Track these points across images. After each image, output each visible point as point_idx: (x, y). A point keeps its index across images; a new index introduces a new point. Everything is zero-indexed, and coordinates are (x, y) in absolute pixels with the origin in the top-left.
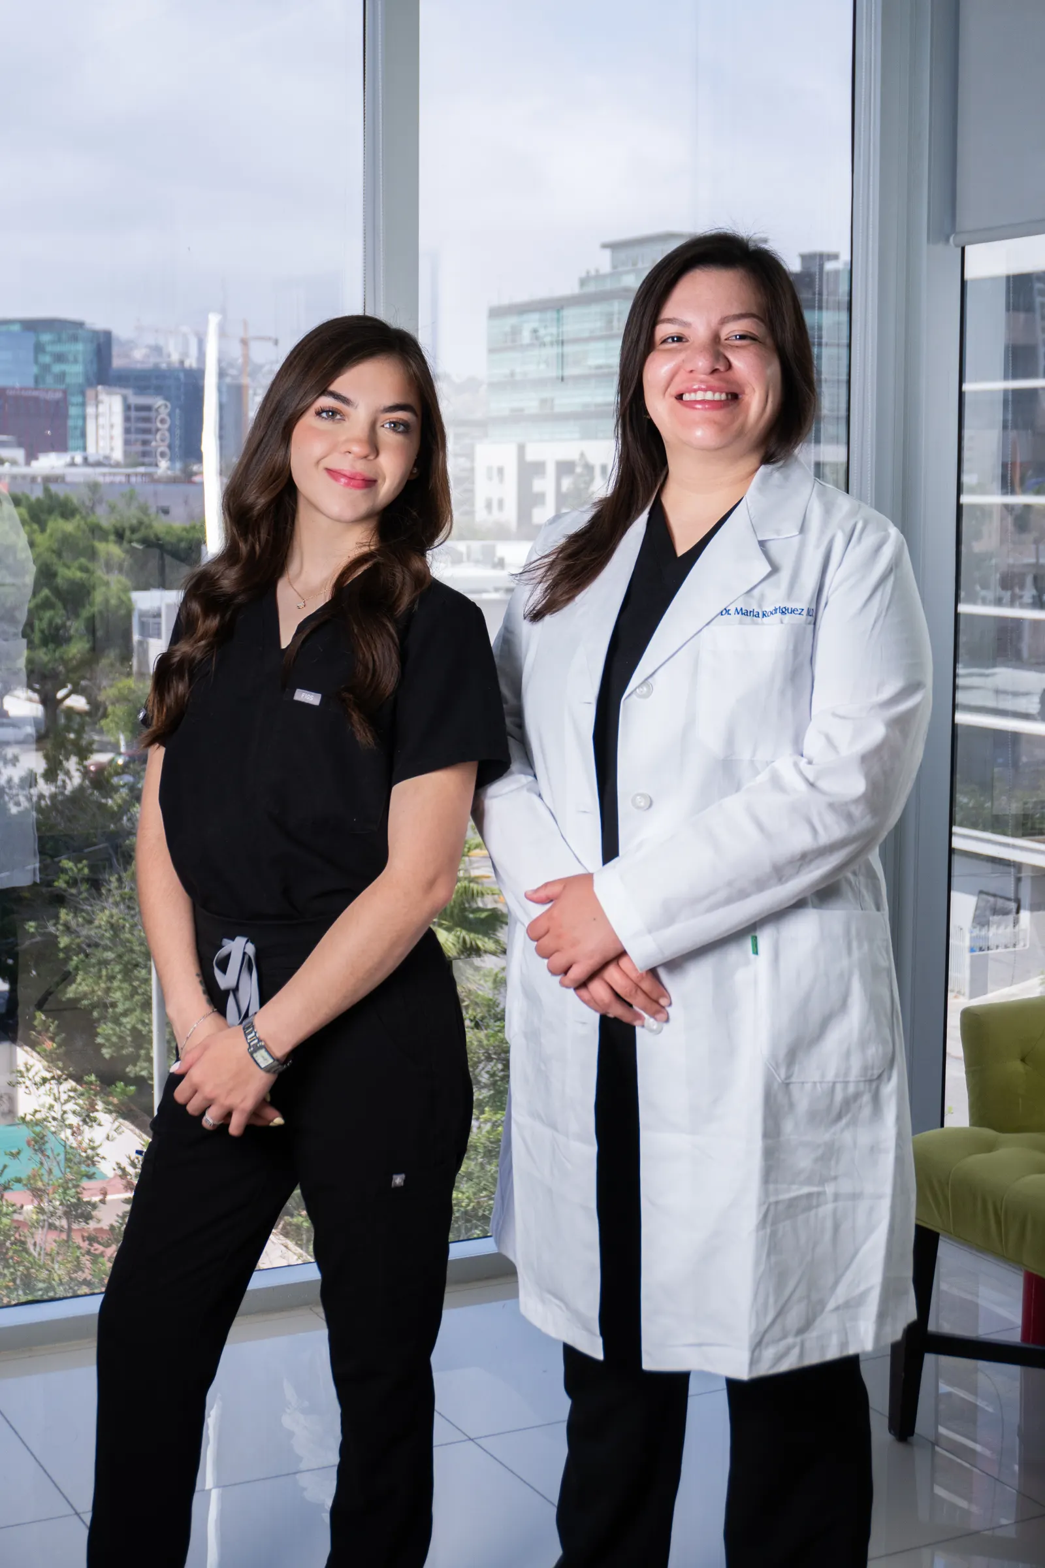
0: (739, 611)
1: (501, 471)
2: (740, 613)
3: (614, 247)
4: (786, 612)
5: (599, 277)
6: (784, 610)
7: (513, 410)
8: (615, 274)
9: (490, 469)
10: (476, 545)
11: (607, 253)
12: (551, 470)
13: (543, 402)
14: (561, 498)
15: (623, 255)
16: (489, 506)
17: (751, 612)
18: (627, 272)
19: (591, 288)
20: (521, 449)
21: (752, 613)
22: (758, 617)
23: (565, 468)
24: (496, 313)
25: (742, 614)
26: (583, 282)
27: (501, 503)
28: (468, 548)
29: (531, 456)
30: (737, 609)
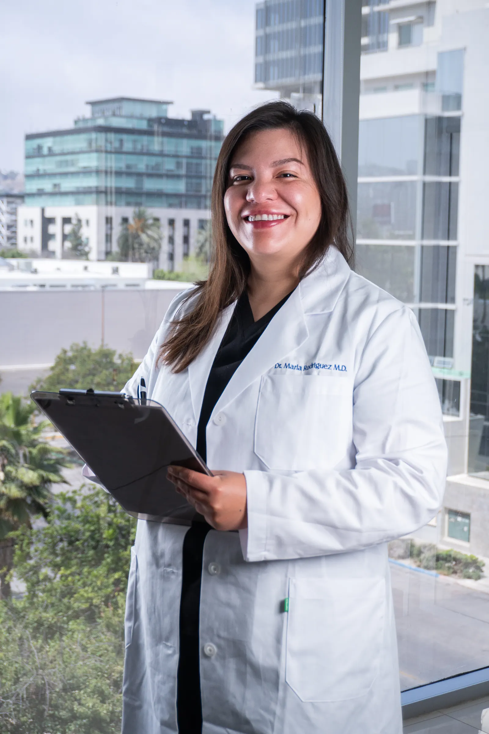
0: (287, 365)
1: (32, 222)
2: (288, 367)
3: (93, 104)
4: (319, 367)
5: (85, 120)
6: (318, 366)
7: (39, 190)
8: (93, 118)
9: (26, 221)
10: (22, 261)
11: (89, 108)
12: (59, 222)
13: (55, 185)
14: (65, 237)
15: (98, 108)
16: (25, 240)
17: (295, 366)
18: (100, 117)
19: (81, 125)
20: (43, 210)
21: (296, 368)
22: (301, 370)
23: (66, 221)
24: (29, 137)
25: (289, 368)
26: (76, 122)
27: (32, 239)
28: (18, 263)
29: (48, 215)
30: (286, 364)
